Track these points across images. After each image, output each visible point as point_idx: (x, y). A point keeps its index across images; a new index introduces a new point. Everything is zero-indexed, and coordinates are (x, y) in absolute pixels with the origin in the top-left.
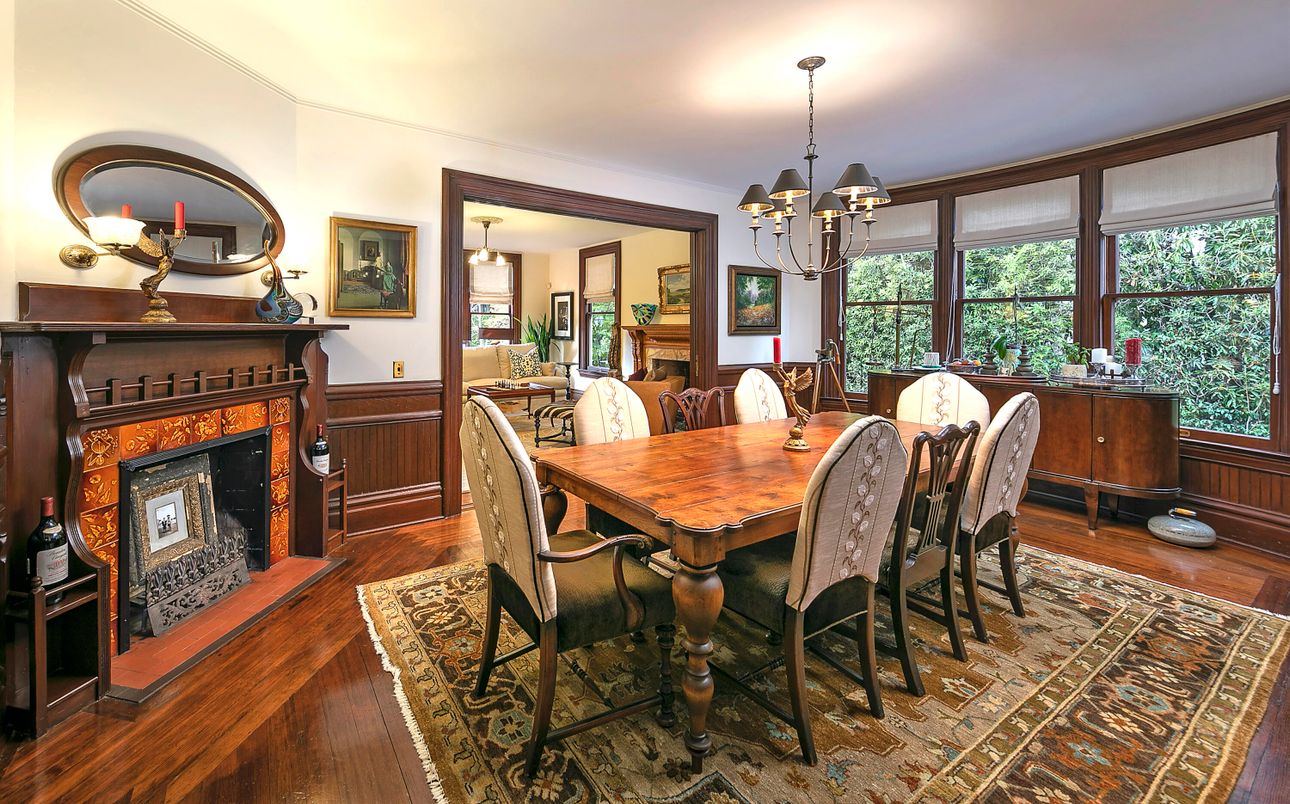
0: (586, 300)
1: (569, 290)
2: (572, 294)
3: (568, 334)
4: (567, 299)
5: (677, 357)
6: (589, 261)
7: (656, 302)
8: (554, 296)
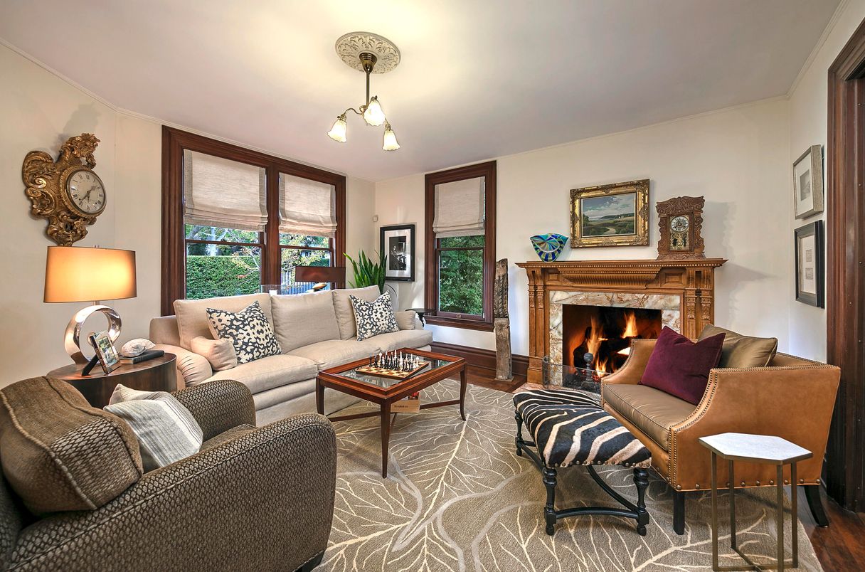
0: (435, 234)
1: (409, 221)
2: (412, 227)
3: (407, 273)
4: (407, 233)
5: (611, 302)
6: (442, 189)
7: (565, 232)
8: (383, 230)
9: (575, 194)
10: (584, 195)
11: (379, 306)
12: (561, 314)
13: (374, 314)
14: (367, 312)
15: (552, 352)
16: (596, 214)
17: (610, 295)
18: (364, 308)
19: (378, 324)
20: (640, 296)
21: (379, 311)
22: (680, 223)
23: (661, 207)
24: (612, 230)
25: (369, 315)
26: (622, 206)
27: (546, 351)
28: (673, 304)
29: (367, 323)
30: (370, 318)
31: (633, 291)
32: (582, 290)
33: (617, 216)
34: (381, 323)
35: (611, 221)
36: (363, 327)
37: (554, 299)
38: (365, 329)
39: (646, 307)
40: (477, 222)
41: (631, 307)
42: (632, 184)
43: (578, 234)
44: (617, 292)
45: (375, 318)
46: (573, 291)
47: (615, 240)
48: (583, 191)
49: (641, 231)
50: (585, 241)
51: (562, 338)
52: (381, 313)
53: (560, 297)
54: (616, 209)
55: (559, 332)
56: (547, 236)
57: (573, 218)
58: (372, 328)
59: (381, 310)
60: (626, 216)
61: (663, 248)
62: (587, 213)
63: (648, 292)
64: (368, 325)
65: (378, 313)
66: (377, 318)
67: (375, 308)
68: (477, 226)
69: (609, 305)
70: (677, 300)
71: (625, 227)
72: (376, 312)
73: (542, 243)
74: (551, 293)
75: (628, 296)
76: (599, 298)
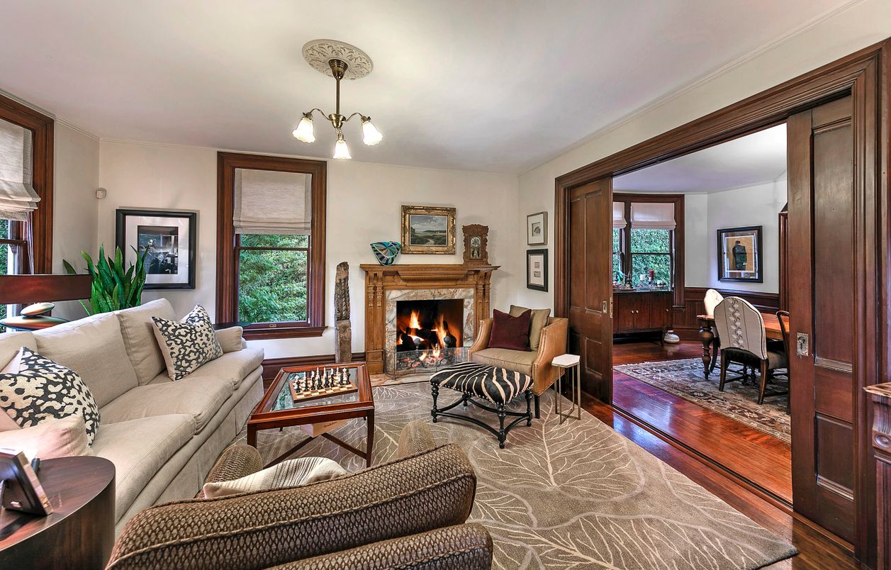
0: (234, 228)
1: (184, 207)
2: (191, 217)
4: (181, 223)
5: (434, 296)
6: (247, 177)
7: (399, 240)
8: (122, 213)
9: (406, 209)
10: (412, 211)
11: (202, 326)
12: (395, 310)
13: (199, 338)
14: (188, 337)
15: (387, 343)
16: (420, 228)
17: (433, 291)
18: (182, 332)
19: (205, 350)
20: (452, 290)
21: (204, 333)
22: (476, 241)
23: (465, 229)
24: (432, 241)
25: (193, 340)
26: (437, 224)
27: (383, 343)
28: (470, 295)
29: (191, 351)
30: (194, 344)
31: (447, 287)
32: (413, 288)
33: (435, 232)
34: (209, 348)
35: (431, 235)
36: (183, 358)
37: (390, 298)
38: (187, 361)
39: (456, 298)
40: (303, 221)
41: (447, 298)
42: (446, 210)
43: (407, 243)
44: (438, 289)
45: (201, 343)
46: (406, 289)
47: (434, 249)
48: (413, 208)
49: (451, 244)
50: (412, 248)
51: (396, 330)
52: (207, 335)
53: (395, 295)
54: (435, 226)
55: (394, 325)
56: (389, 243)
57: (404, 229)
58: (199, 357)
59: (206, 332)
60: (441, 232)
61: (466, 256)
62: (414, 227)
63: (456, 287)
64: (192, 354)
65: (204, 335)
66: (204, 343)
67: (197, 329)
68: (303, 226)
69: (432, 299)
70: (472, 291)
71: (441, 241)
72: (201, 336)
73: (385, 249)
74: (387, 293)
75: (444, 291)
76: (425, 294)
